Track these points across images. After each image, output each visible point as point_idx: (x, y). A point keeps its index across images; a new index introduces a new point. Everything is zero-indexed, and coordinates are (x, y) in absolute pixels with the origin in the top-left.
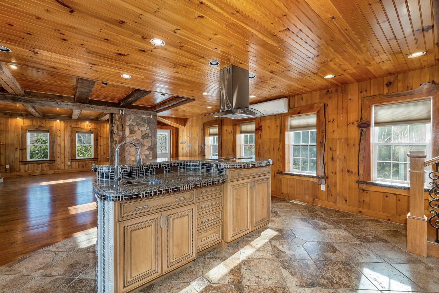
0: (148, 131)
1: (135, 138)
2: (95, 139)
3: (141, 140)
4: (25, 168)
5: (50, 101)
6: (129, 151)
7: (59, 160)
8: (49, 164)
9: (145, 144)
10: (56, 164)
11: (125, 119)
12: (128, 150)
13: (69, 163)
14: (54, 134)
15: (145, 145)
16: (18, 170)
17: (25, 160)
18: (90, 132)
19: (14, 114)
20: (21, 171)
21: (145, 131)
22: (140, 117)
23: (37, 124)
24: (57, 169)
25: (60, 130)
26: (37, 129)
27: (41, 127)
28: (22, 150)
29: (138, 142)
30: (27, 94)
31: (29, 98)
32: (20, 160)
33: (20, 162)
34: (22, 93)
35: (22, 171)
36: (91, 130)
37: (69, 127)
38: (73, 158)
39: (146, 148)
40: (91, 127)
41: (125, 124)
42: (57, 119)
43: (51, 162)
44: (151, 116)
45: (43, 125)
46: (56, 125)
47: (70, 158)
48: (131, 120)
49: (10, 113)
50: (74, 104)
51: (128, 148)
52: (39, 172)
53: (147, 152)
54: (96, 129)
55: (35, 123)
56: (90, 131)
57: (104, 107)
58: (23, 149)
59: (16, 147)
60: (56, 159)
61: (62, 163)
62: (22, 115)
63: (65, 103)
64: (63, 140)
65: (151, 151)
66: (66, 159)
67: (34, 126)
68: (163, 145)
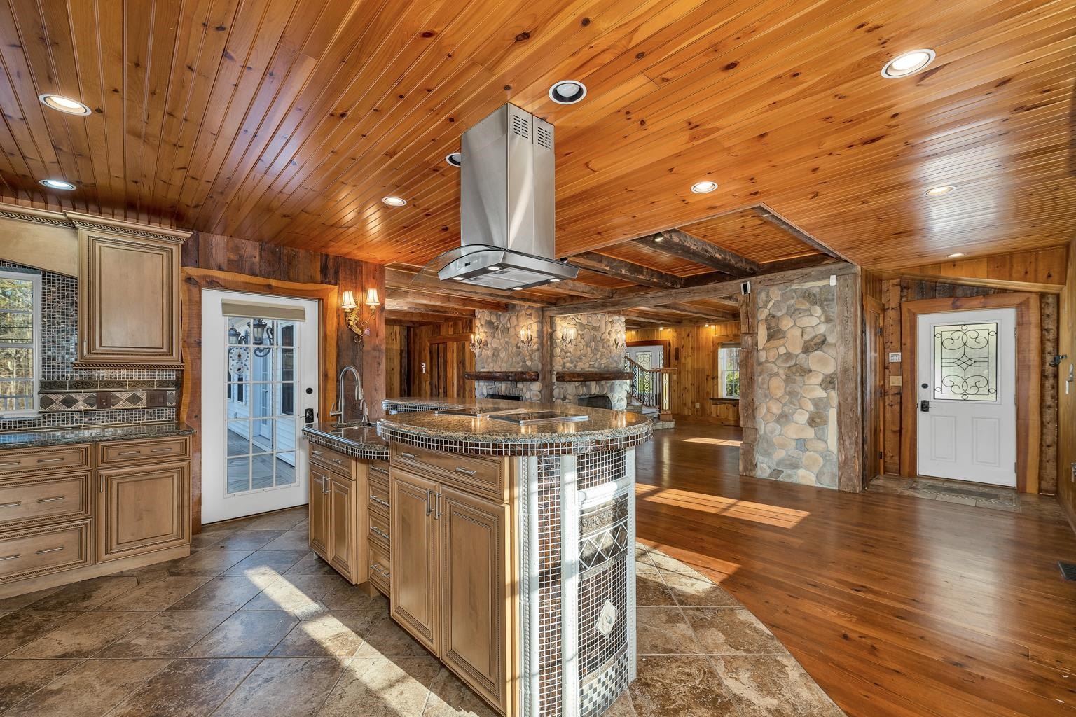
0: (823, 329)
1: (782, 350)
3: (802, 356)
4: (716, 410)
6: (765, 386)
9: (812, 368)
11: (755, 303)
12: (763, 384)
15: (811, 371)
16: (708, 412)
17: (717, 397)
20: (711, 415)
21: (813, 327)
22: (795, 291)
23: (730, 331)
26: (731, 340)
27: (734, 336)
28: (712, 379)
29: (793, 362)
32: (709, 397)
33: (710, 399)
35: (713, 414)
39: (815, 380)
41: (754, 316)
44: (833, 281)
48: (771, 303)
51: (763, 379)
53: (821, 393)
58: (715, 378)
59: (707, 373)
65: (834, 388)
67: (728, 336)
68: (971, 371)
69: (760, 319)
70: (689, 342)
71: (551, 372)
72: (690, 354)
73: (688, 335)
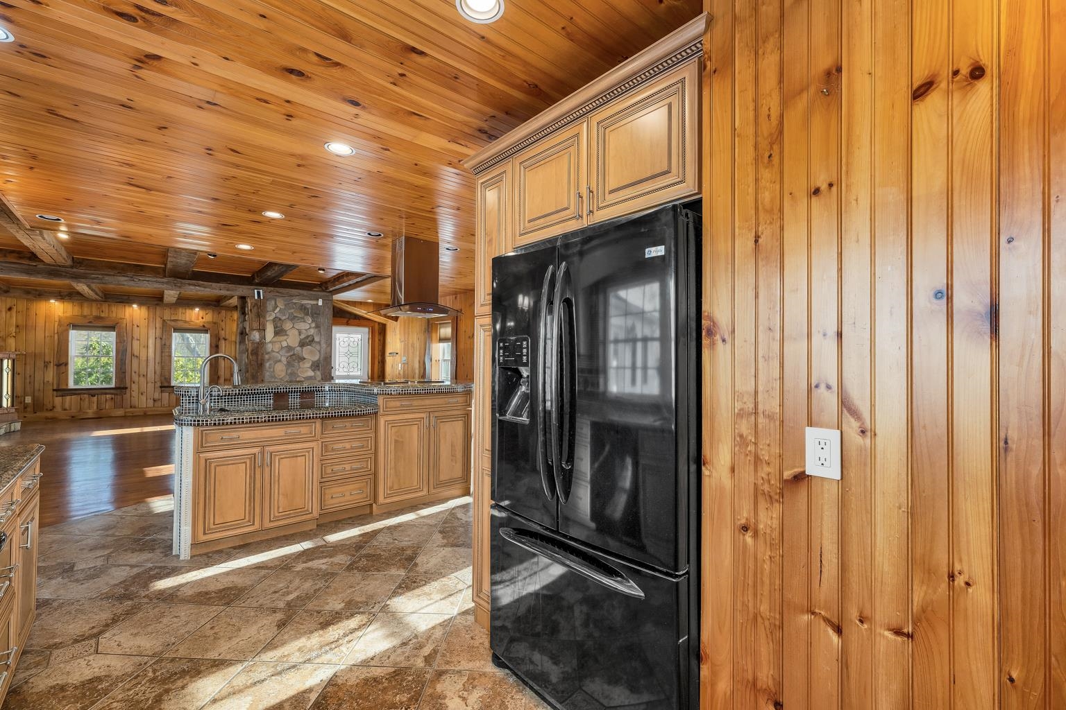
0: (312, 331)
1: (285, 344)
2: (213, 345)
3: (299, 348)
4: (63, 403)
5: (119, 274)
6: (272, 370)
7: (135, 387)
8: (113, 396)
9: (305, 357)
10: (128, 395)
11: (266, 307)
12: (270, 368)
13: (157, 396)
14: (125, 334)
15: (305, 359)
16: (50, 407)
17: (64, 387)
18: (203, 330)
19: (46, 292)
20: (55, 410)
21: (306, 330)
22: (295, 303)
23: (91, 312)
24: (131, 407)
25: (138, 326)
26: (90, 322)
27: (98, 318)
28: (58, 365)
29: (292, 353)
30: (77, 263)
31: (81, 271)
32: (55, 388)
33: (54, 390)
34: (69, 262)
35: (58, 409)
36: (204, 326)
37: (158, 320)
38: (166, 384)
39: (308, 365)
40: (204, 320)
41: (264, 317)
42: (134, 303)
43: (118, 391)
44: (320, 302)
45: (103, 315)
46: (132, 316)
47: (159, 384)
48: (278, 309)
49: (36, 290)
50: (165, 280)
51: (270, 365)
52: (93, 413)
53: (311, 373)
54: (215, 323)
55: (86, 311)
57: (222, 285)
58: (62, 364)
59: (47, 360)
60: (128, 385)
61: (142, 394)
62: (61, 296)
63: (147, 279)
64: (144, 347)
65: (319, 370)
66: (151, 386)
67: (85, 316)
68: (352, 359)
69: (268, 319)
70: (11, 317)
72: (14, 334)
73: (10, 309)
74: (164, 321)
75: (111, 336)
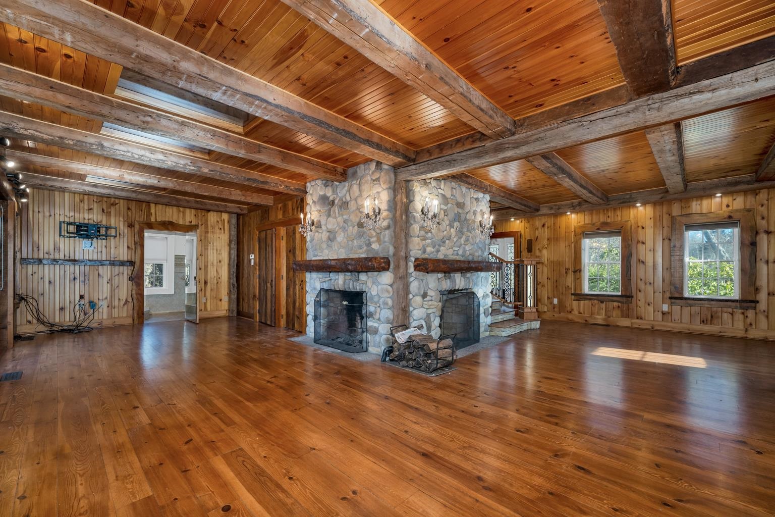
2: (747, 242)
4: (579, 306)
7: (641, 296)
8: (620, 304)
10: (634, 304)
13: (665, 308)
14: (630, 238)
16: (569, 309)
17: (580, 293)
19: (562, 205)
20: (573, 313)
23: (600, 220)
24: (637, 318)
25: (643, 228)
26: (598, 229)
27: (605, 224)
28: (575, 272)
32: (573, 292)
33: (572, 294)
35: (576, 312)
36: (730, 217)
37: (666, 217)
38: (677, 295)
40: (730, 208)
42: (636, 201)
43: (624, 299)
45: (609, 220)
46: (636, 217)
47: (668, 295)
49: (556, 205)
52: (602, 319)
54: (749, 210)
55: (595, 219)
56: (730, 221)
58: (578, 271)
59: (567, 267)
60: (634, 294)
61: (649, 304)
62: (573, 206)
64: (650, 250)
66: (659, 296)
67: (594, 224)
70: (544, 232)
71: (406, 258)
72: (546, 246)
73: (544, 225)
74: (672, 217)
75: (617, 241)
